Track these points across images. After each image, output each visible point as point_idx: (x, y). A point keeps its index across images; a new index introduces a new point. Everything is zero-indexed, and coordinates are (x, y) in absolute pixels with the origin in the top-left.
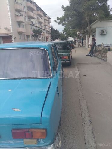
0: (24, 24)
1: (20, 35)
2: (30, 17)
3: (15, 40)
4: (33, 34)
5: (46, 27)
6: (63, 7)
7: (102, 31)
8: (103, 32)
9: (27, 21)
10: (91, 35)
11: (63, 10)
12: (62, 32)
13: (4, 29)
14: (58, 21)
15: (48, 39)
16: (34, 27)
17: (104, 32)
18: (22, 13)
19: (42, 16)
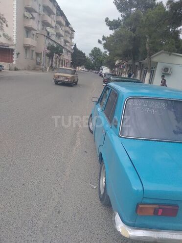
0: (34, 32)
1: (26, 49)
2: (45, 24)
3: (17, 57)
4: (48, 51)
5: (67, 44)
6: (107, 20)
7: (166, 68)
10: (149, 72)
11: (107, 25)
12: (89, 56)
13: (2, 35)
14: (104, 42)
15: (67, 63)
16: (50, 41)
17: (169, 70)
18: (35, 15)
19: (63, 26)
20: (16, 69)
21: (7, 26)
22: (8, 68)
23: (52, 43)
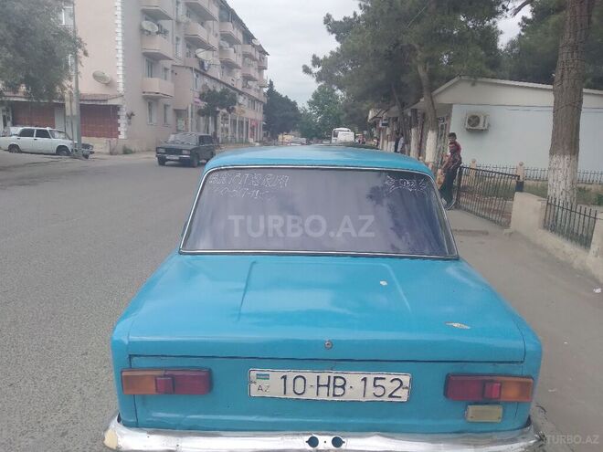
0: (168, 64)
1: (150, 104)
2: (194, 43)
3: (129, 124)
4: (203, 104)
6: (328, 20)
7: (474, 117)
8: (478, 121)
9: (180, 55)
10: (433, 131)
11: (329, 30)
12: (307, 107)
13: (92, 77)
14: (316, 70)
15: (252, 128)
16: (206, 80)
17: (482, 121)
18: (166, 24)
19: (238, 42)
20: (126, 152)
21: (86, 54)
22: (108, 151)
23: (211, 85)
